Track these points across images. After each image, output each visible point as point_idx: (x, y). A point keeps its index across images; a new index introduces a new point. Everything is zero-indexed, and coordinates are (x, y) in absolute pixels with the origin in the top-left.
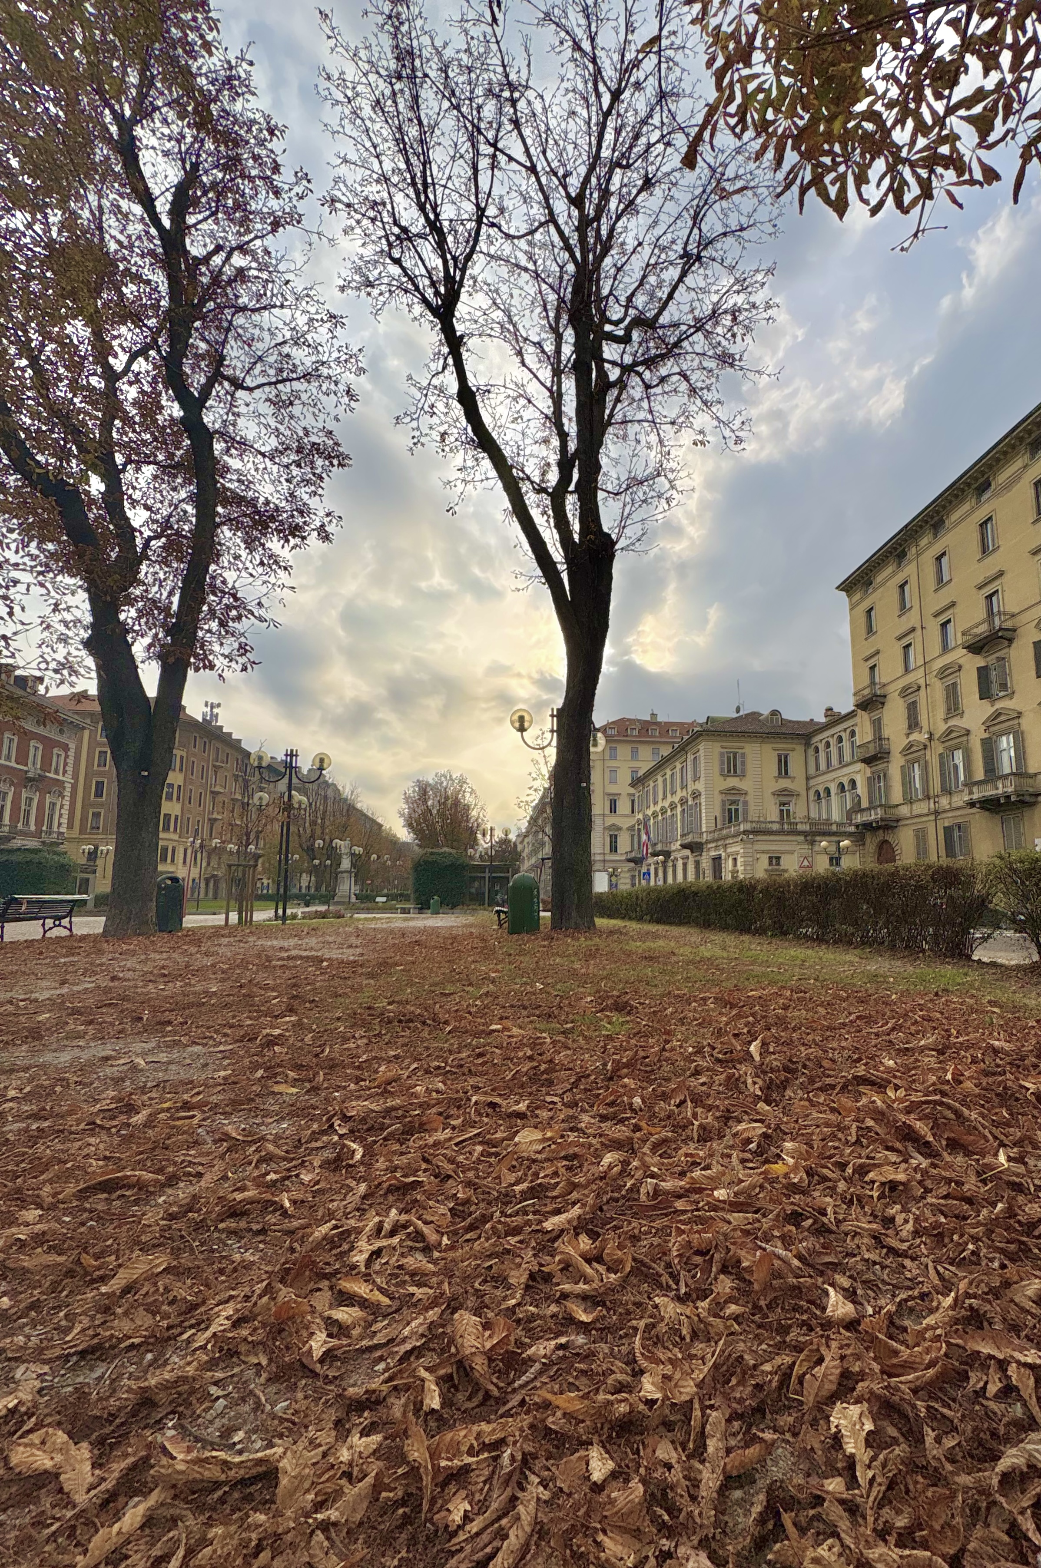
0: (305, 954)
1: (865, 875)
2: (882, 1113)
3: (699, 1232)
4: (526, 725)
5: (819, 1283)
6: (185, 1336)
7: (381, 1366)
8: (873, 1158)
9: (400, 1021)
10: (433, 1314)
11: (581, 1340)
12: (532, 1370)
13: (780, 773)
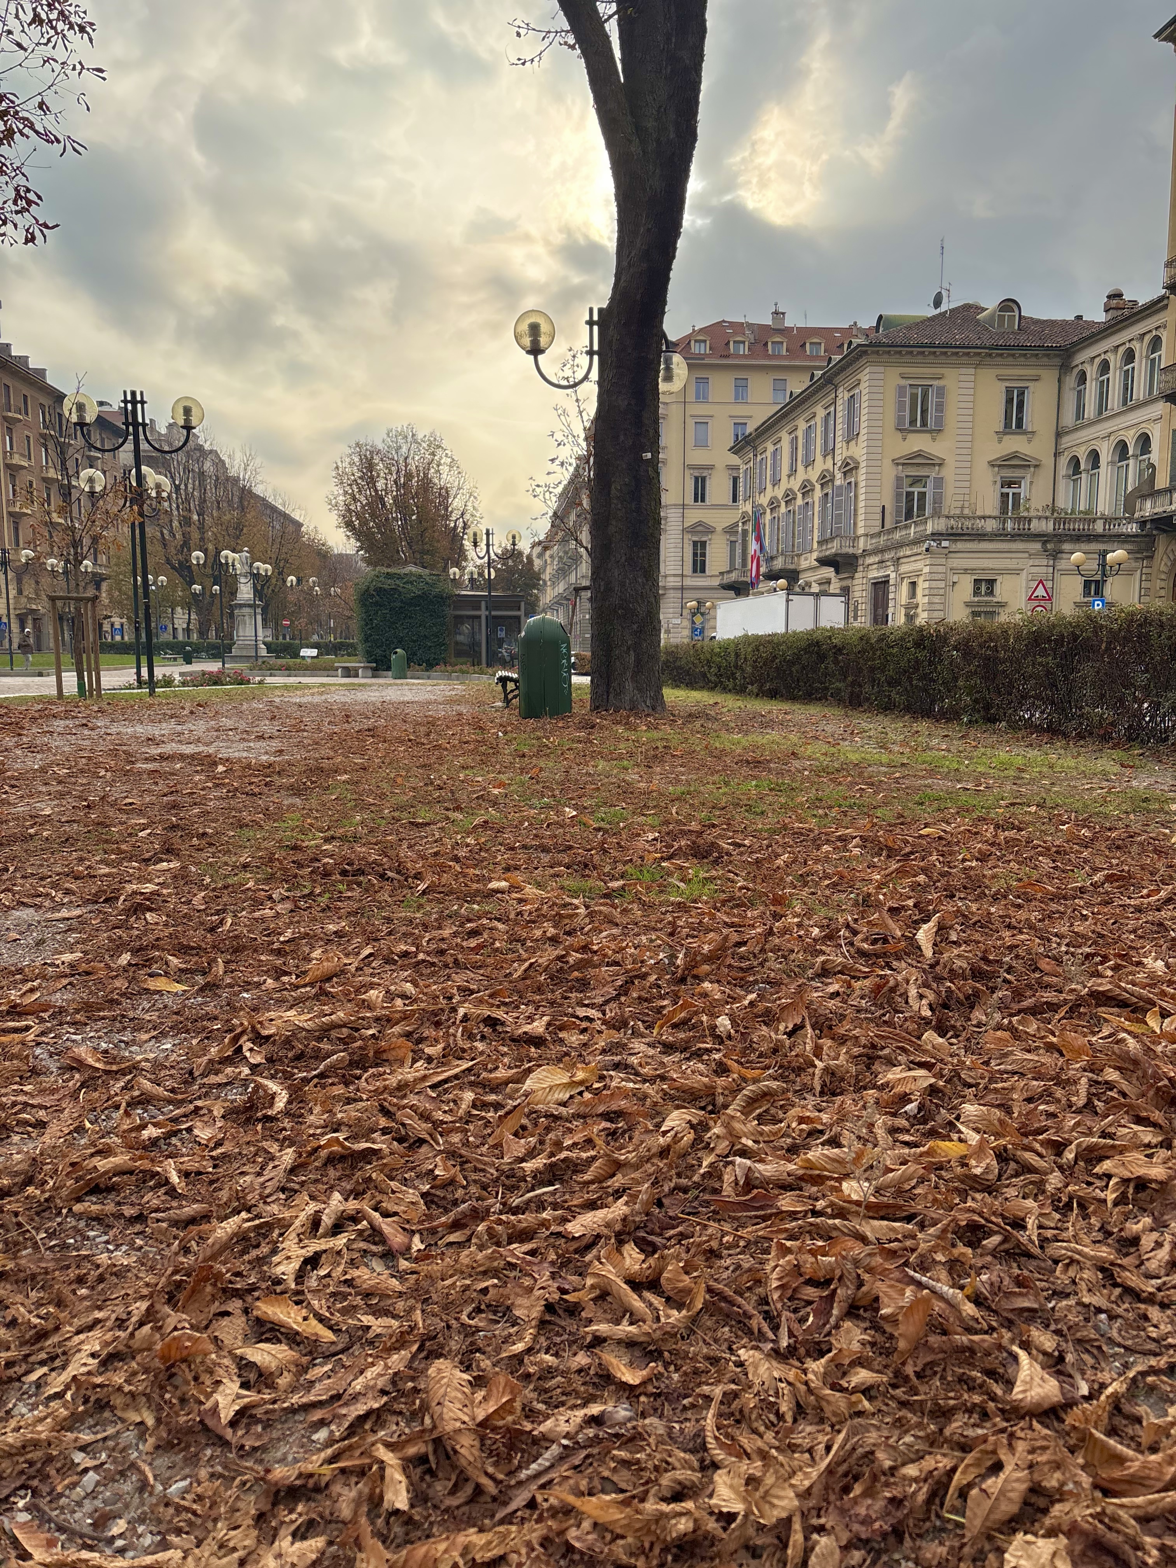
0: (188, 750)
1: (1146, 621)
2: (1136, 1062)
3: (813, 1253)
4: (543, 341)
5: (1005, 1342)
6: (33, 1377)
7: (321, 1435)
8: (1111, 1136)
9: (344, 873)
10: (398, 1360)
11: (622, 1412)
12: (547, 1455)
13: (1007, 425)
